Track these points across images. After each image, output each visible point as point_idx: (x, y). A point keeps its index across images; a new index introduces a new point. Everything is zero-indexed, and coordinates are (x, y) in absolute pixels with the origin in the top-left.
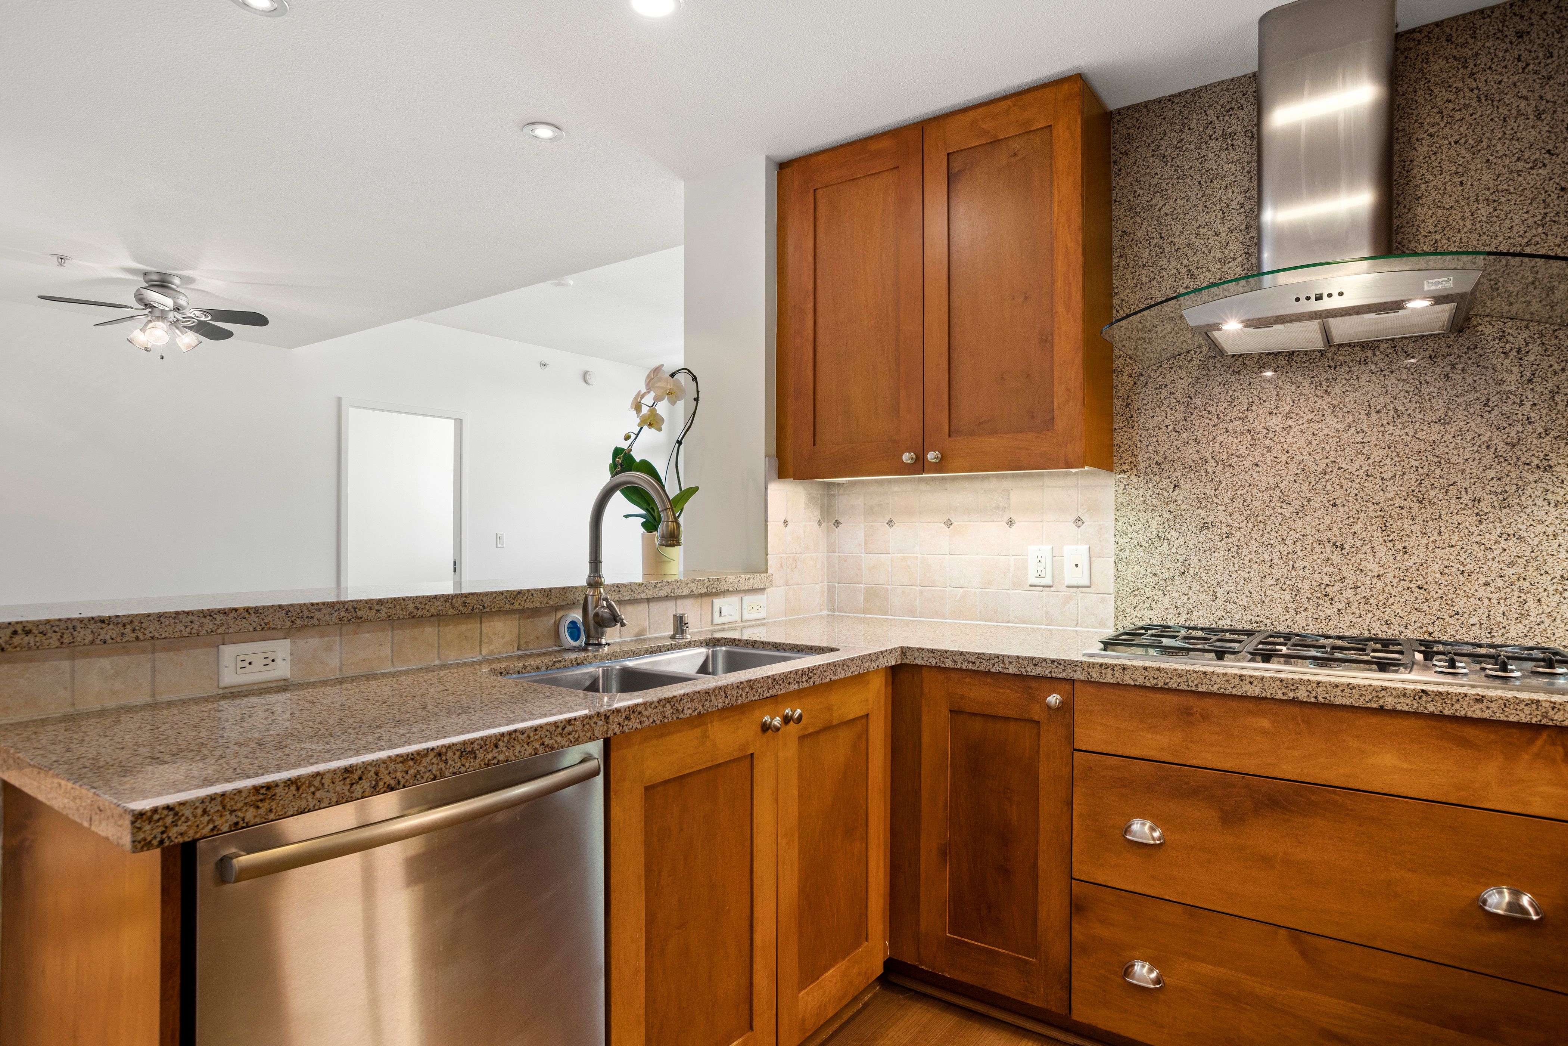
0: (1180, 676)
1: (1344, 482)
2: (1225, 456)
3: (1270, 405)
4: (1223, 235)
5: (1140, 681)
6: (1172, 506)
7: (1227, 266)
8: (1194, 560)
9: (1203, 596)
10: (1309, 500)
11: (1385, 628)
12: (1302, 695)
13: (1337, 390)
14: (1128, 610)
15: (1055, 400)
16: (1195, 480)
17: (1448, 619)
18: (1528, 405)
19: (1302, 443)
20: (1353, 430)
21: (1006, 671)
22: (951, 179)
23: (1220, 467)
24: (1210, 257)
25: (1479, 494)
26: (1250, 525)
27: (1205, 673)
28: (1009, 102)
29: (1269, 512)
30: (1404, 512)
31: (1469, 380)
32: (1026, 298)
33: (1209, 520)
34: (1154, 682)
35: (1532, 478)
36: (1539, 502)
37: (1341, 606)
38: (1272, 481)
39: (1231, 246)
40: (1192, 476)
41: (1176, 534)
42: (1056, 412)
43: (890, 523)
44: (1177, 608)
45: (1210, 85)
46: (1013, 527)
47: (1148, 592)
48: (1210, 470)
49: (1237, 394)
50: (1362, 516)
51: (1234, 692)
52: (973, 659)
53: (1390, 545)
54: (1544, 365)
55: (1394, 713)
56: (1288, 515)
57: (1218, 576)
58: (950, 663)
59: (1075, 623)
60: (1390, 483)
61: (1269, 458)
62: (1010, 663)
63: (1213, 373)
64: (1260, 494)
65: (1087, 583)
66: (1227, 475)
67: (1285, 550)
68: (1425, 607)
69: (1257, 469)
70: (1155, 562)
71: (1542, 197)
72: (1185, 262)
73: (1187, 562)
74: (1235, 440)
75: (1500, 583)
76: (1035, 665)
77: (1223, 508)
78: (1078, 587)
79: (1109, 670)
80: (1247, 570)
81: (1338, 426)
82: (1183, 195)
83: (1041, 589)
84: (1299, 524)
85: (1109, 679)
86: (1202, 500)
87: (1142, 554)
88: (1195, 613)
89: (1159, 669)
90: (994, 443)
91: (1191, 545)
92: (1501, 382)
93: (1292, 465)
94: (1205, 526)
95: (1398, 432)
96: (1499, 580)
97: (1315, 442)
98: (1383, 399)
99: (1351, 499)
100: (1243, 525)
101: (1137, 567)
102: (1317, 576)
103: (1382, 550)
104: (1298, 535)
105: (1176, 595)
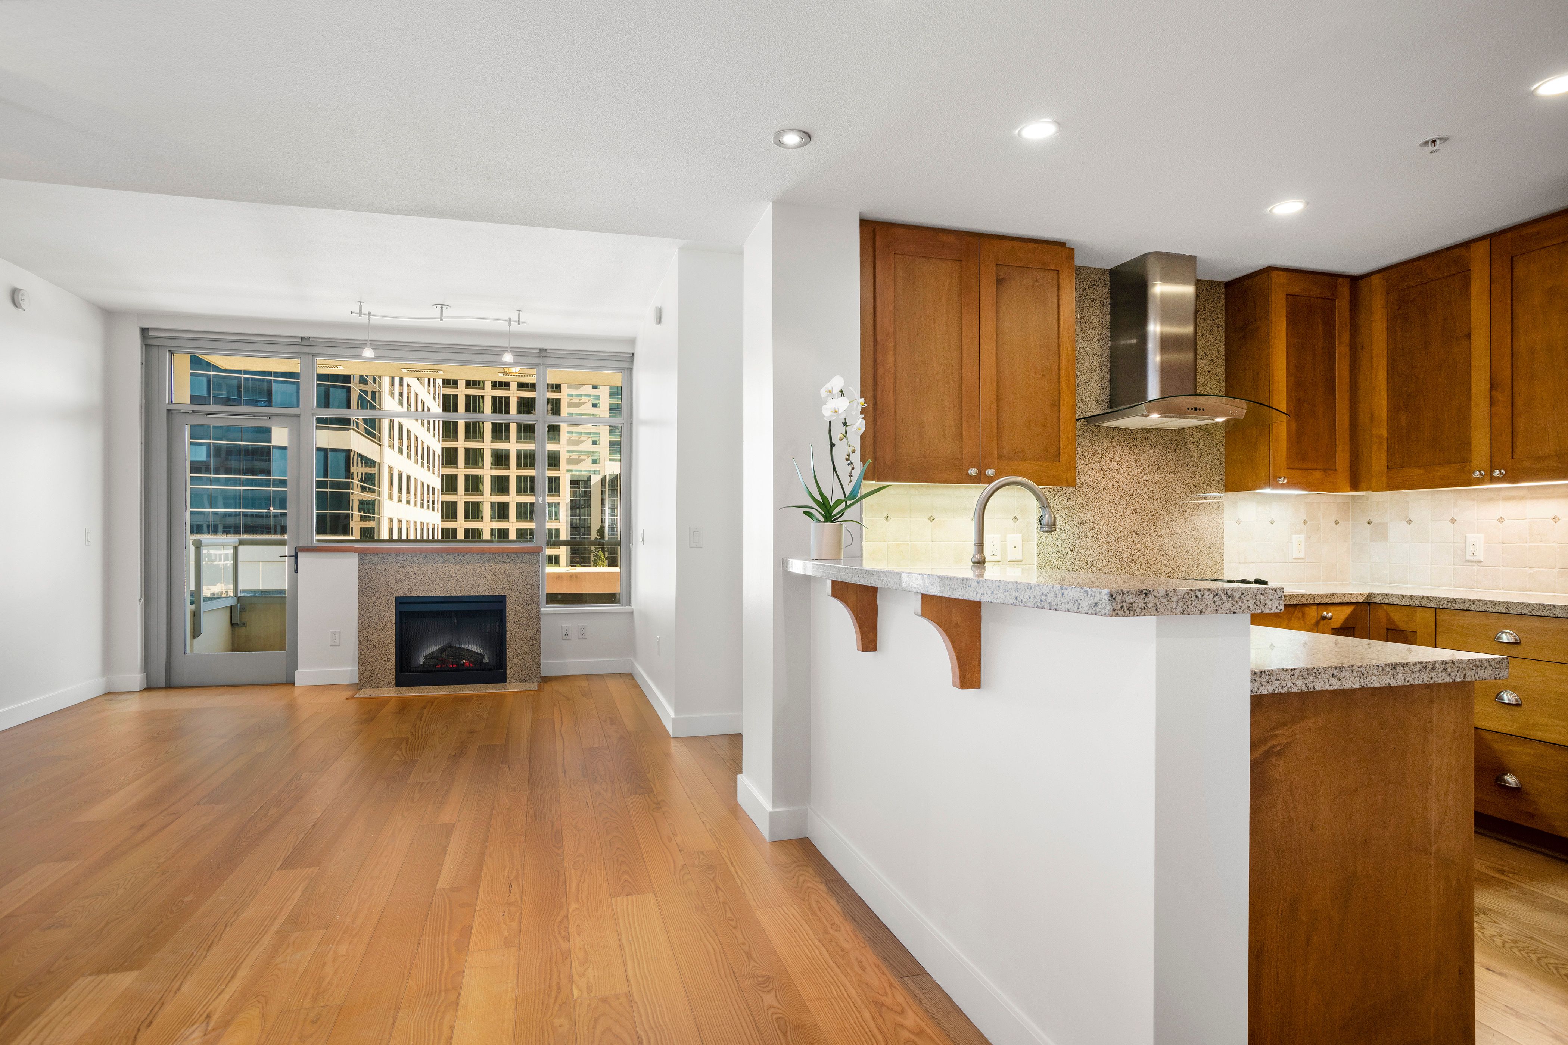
1: (1140, 500)
2: (1091, 483)
3: (1111, 456)
4: (1091, 356)
7: (1093, 374)
8: (1078, 542)
9: (1082, 563)
10: (1126, 509)
13: (1137, 452)
15: (1061, 443)
16: (1078, 496)
17: (1175, 569)
18: (1200, 467)
19: (1123, 479)
20: (1143, 474)
22: (1000, 282)
23: (1089, 489)
24: (1085, 367)
25: (1185, 509)
26: (1102, 522)
28: (1035, 245)
29: (1110, 515)
30: (1161, 516)
31: (1182, 454)
32: (1043, 376)
33: (1084, 519)
35: (1201, 502)
36: (1203, 513)
37: (1138, 565)
38: (1111, 498)
39: (1094, 363)
40: (1077, 493)
41: (1068, 527)
42: (1062, 451)
43: (887, 518)
45: (1085, 267)
47: (1055, 563)
48: (1085, 490)
49: (1097, 448)
50: (1146, 518)
53: (1156, 533)
54: (1204, 450)
56: (1118, 517)
57: (1088, 552)
60: (1156, 502)
61: (1110, 486)
63: (1086, 434)
64: (1107, 505)
65: (1021, 558)
66: (1092, 494)
67: (1117, 536)
68: (1168, 564)
69: (1105, 491)
70: (1058, 544)
71: (1203, 373)
73: (1074, 544)
74: (1097, 475)
75: (1191, 551)
78: (1015, 561)
80: (1101, 548)
81: (1138, 470)
83: (993, 563)
84: (1122, 523)
86: (1081, 508)
87: (1052, 539)
91: (1076, 534)
92: (1192, 456)
93: (1119, 490)
94: (1082, 523)
95: (1159, 476)
96: (1191, 549)
97: (1129, 478)
98: (1154, 459)
99: (1143, 509)
100: (1099, 522)
101: (1049, 547)
102: (1129, 550)
103: (1153, 535)
104: (1122, 528)
105: (1068, 563)
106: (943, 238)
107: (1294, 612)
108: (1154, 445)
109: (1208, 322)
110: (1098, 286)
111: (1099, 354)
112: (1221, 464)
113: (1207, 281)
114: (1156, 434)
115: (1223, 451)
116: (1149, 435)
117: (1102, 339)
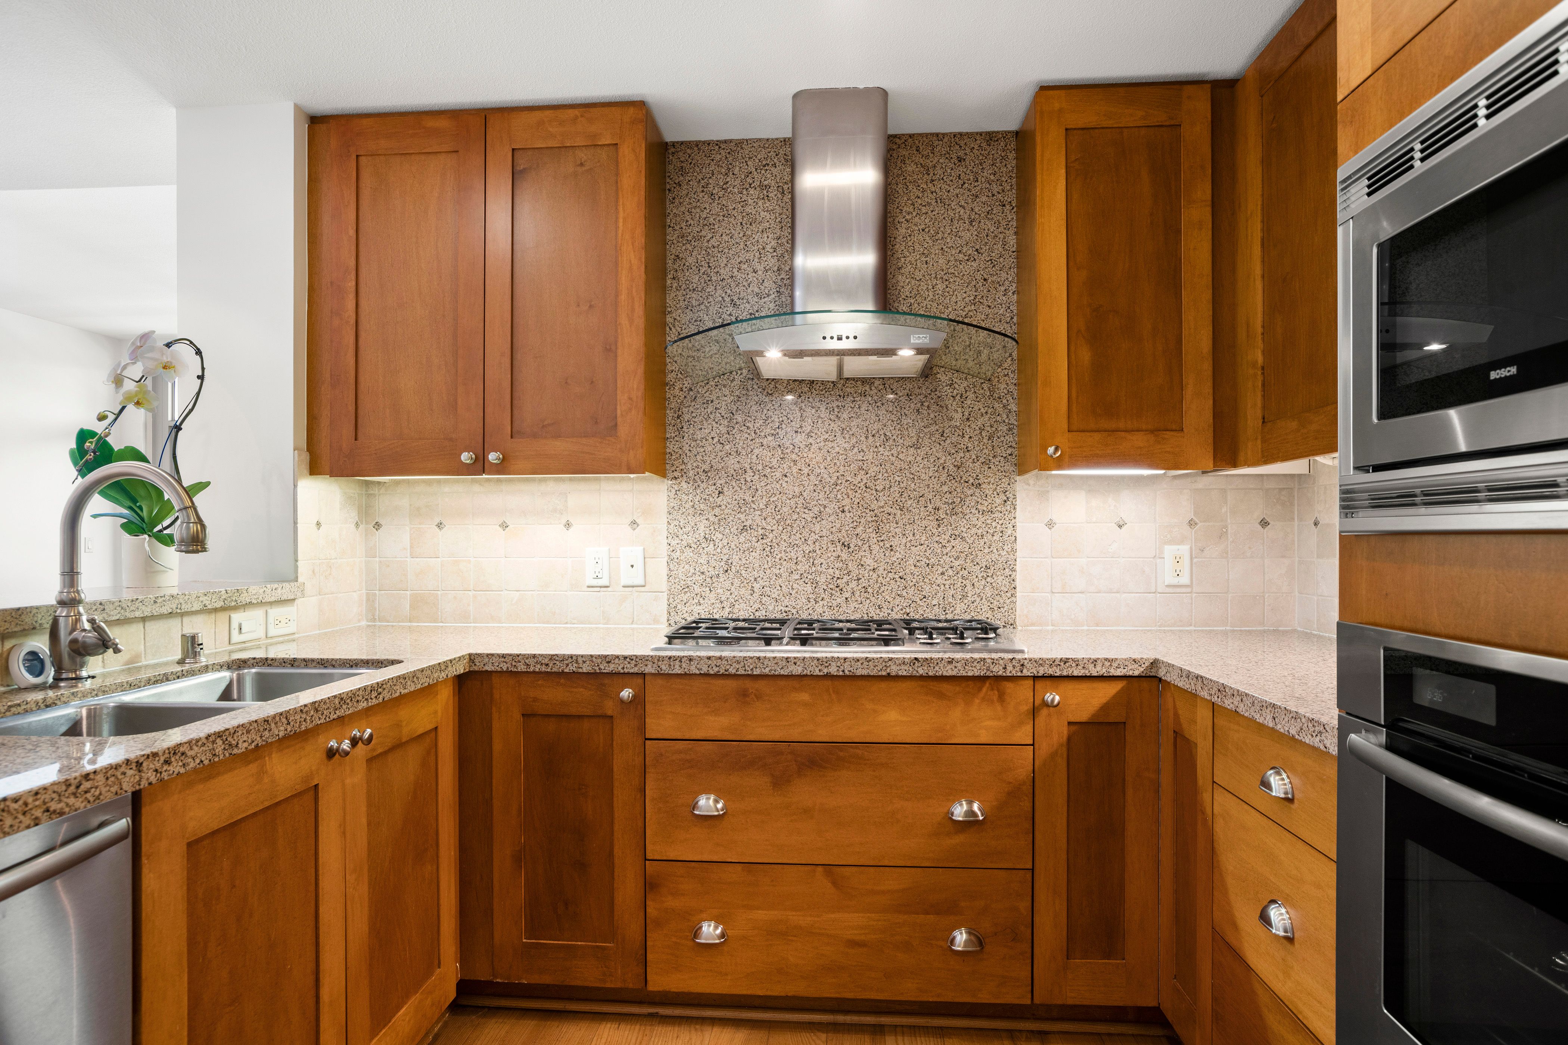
0: (738, 662)
1: (850, 493)
2: (760, 467)
3: (796, 424)
4: (760, 273)
5: (705, 670)
6: (717, 511)
7: (763, 300)
8: (735, 559)
9: (743, 591)
10: (825, 507)
11: (878, 611)
12: (833, 670)
13: (845, 415)
14: (679, 607)
15: (618, 407)
16: (737, 488)
17: (919, 602)
18: (967, 437)
19: (820, 459)
20: (856, 450)
21: (580, 670)
22: (516, 175)
23: (757, 477)
24: (749, 291)
25: (938, 504)
26: (781, 528)
27: (759, 658)
29: (795, 516)
30: (891, 517)
31: (932, 416)
32: (591, 306)
33: (747, 523)
34: (716, 669)
35: (969, 492)
36: (973, 511)
37: (848, 595)
38: (797, 490)
39: (766, 284)
40: (734, 484)
41: (720, 536)
42: (619, 420)
43: (440, 525)
44: (721, 602)
45: (750, 140)
46: (571, 530)
47: (697, 589)
48: (749, 479)
49: (770, 413)
50: (863, 520)
51: (782, 672)
52: (546, 661)
53: (881, 544)
54: (976, 408)
55: (897, 677)
56: (809, 519)
57: (755, 573)
58: (523, 667)
59: (631, 621)
60: (881, 494)
61: (795, 470)
62: (584, 662)
63: (751, 393)
64: (788, 501)
65: (642, 583)
66: (763, 484)
67: (807, 549)
68: (905, 594)
69: (786, 479)
70: (702, 562)
71: (973, 283)
72: (729, 291)
73: (730, 561)
74: (769, 454)
75: (950, 572)
76: (609, 662)
77: (759, 513)
78: (633, 587)
79: (677, 662)
80: (778, 567)
81: (846, 445)
82: (728, 232)
83: (598, 589)
84: (817, 528)
85: (677, 670)
86: (742, 506)
87: (691, 554)
88: (737, 606)
89: (720, 658)
90: (559, 446)
91: (733, 546)
92: (951, 419)
93: (812, 477)
94: (744, 529)
95: (886, 453)
96: (950, 570)
97: (829, 459)
98: (877, 426)
99: (855, 506)
100: (775, 528)
101: (687, 567)
102: (831, 571)
103: (876, 548)
104: (817, 537)
105: (720, 591)
106: (430, 123)
107: (979, 688)
108: (878, 404)
109: (984, 199)
110: (775, 165)
111: (776, 269)
112: (1010, 430)
113: (981, 134)
114: (881, 387)
115: (1013, 407)
116: (867, 388)
117: (781, 245)
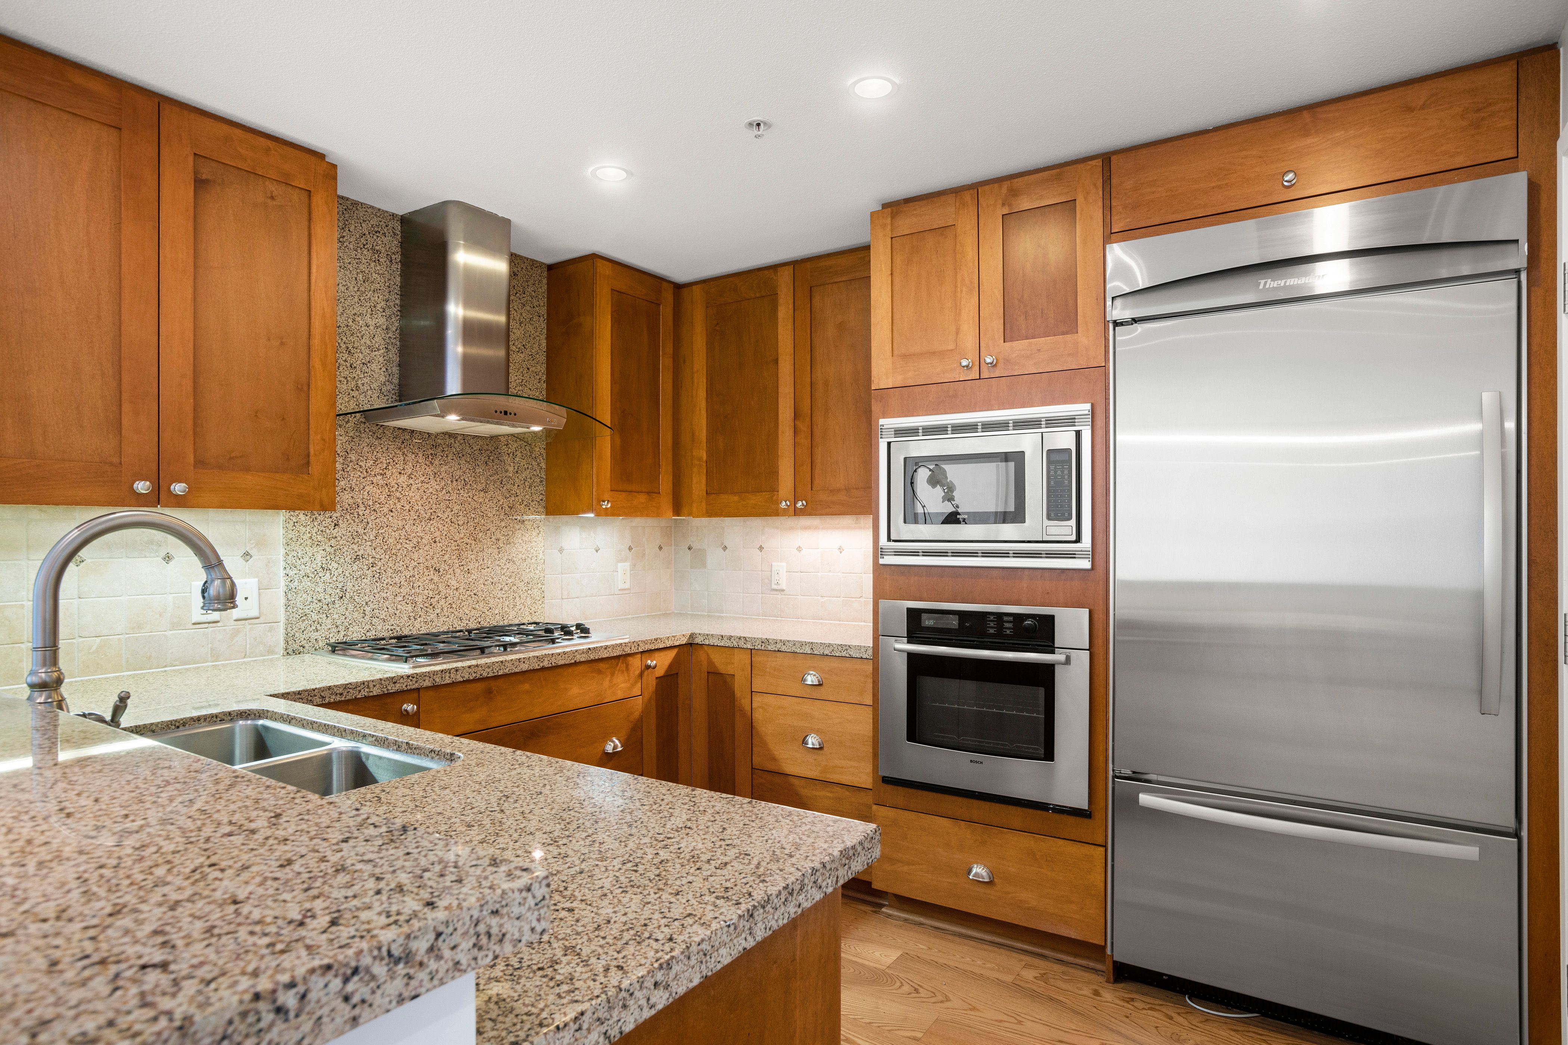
1: (440, 526)
2: (371, 503)
3: (400, 467)
4: (372, 328)
5: (467, 677)
6: (333, 542)
7: (374, 353)
8: (350, 585)
9: (356, 615)
10: (422, 538)
11: (459, 623)
13: (437, 462)
14: (297, 635)
15: (311, 446)
16: (350, 521)
18: (517, 485)
19: (418, 497)
20: (444, 491)
21: (371, 694)
22: (199, 184)
23: (368, 511)
25: (499, 536)
26: (387, 557)
29: (399, 546)
30: (468, 546)
31: (495, 467)
32: (282, 343)
33: (360, 553)
34: (474, 675)
35: (518, 527)
36: (520, 540)
37: (438, 611)
38: (400, 523)
39: (376, 339)
40: (348, 517)
41: (336, 565)
42: (311, 459)
44: (337, 627)
46: (172, 563)
47: (315, 617)
48: (361, 513)
49: (379, 455)
50: (449, 549)
51: (517, 670)
52: (341, 690)
53: (462, 568)
54: (522, 464)
56: (410, 549)
57: (366, 598)
58: (318, 700)
59: (243, 654)
60: (461, 528)
61: (399, 506)
62: (374, 686)
63: (363, 435)
64: (393, 533)
65: (256, 614)
66: (373, 517)
67: (408, 574)
68: (477, 607)
69: (392, 514)
70: (319, 590)
72: (344, 339)
73: (344, 588)
74: (378, 491)
75: (506, 588)
77: (369, 543)
78: (246, 619)
79: (447, 674)
80: (385, 591)
81: (437, 487)
82: (344, 283)
83: (206, 625)
84: (415, 556)
85: (448, 681)
86: (355, 537)
87: (309, 584)
88: (351, 629)
89: (477, 666)
91: (347, 574)
92: (507, 471)
93: (412, 513)
94: (357, 558)
95: (465, 495)
97: (425, 498)
98: (459, 473)
99: (443, 538)
100: (382, 556)
101: (305, 596)
102: (426, 592)
103: (458, 571)
104: (416, 564)
105: (336, 616)
107: (617, 665)
108: (459, 455)
109: (528, 308)
110: (384, 234)
111: (384, 327)
112: (541, 481)
113: (527, 259)
114: (462, 441)
115: (543, 465)
116: (452, 441)
117: (389, 307)
